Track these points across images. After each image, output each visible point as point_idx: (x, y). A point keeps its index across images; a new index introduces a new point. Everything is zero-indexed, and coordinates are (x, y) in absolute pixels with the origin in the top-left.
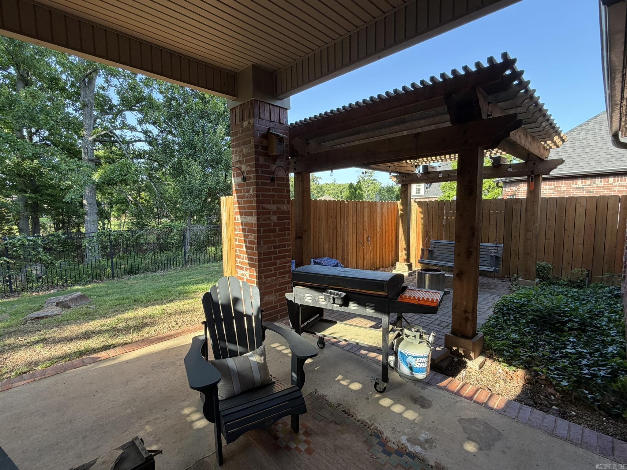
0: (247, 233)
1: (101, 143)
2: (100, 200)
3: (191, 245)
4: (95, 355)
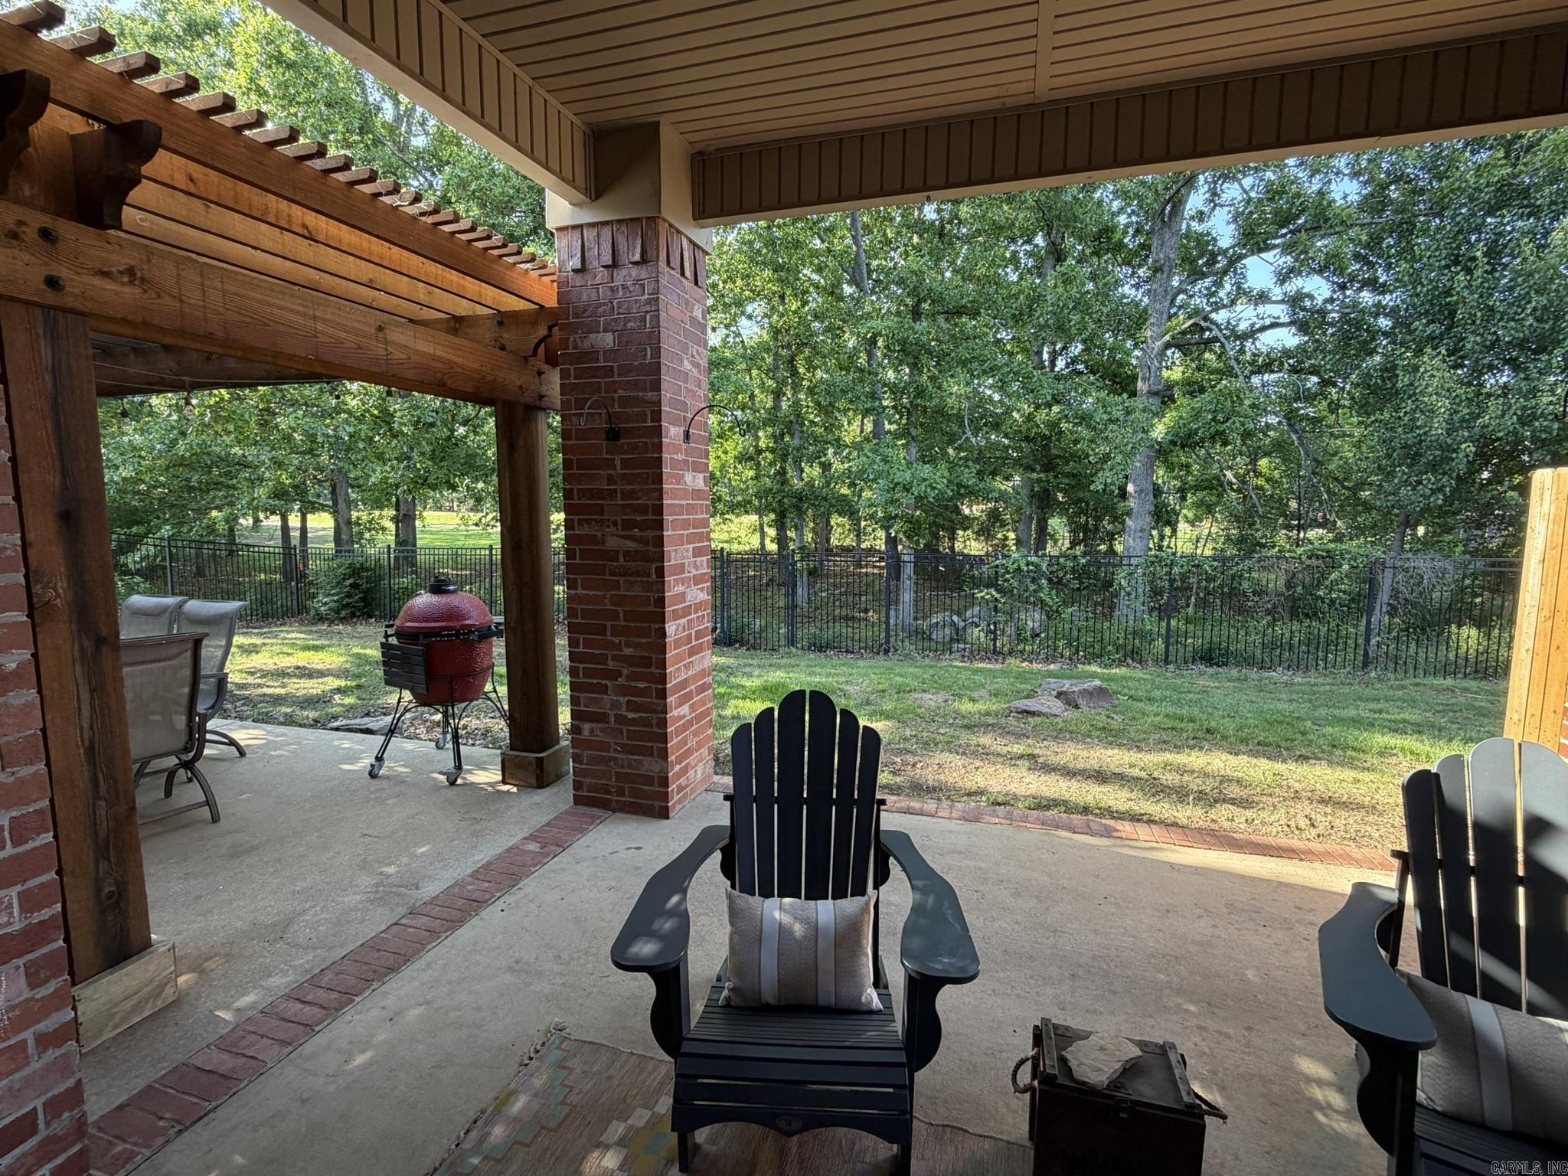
1: (1180, 350)
2: (1160, 481)
3: (1393, 612)
4: (1111, 822)
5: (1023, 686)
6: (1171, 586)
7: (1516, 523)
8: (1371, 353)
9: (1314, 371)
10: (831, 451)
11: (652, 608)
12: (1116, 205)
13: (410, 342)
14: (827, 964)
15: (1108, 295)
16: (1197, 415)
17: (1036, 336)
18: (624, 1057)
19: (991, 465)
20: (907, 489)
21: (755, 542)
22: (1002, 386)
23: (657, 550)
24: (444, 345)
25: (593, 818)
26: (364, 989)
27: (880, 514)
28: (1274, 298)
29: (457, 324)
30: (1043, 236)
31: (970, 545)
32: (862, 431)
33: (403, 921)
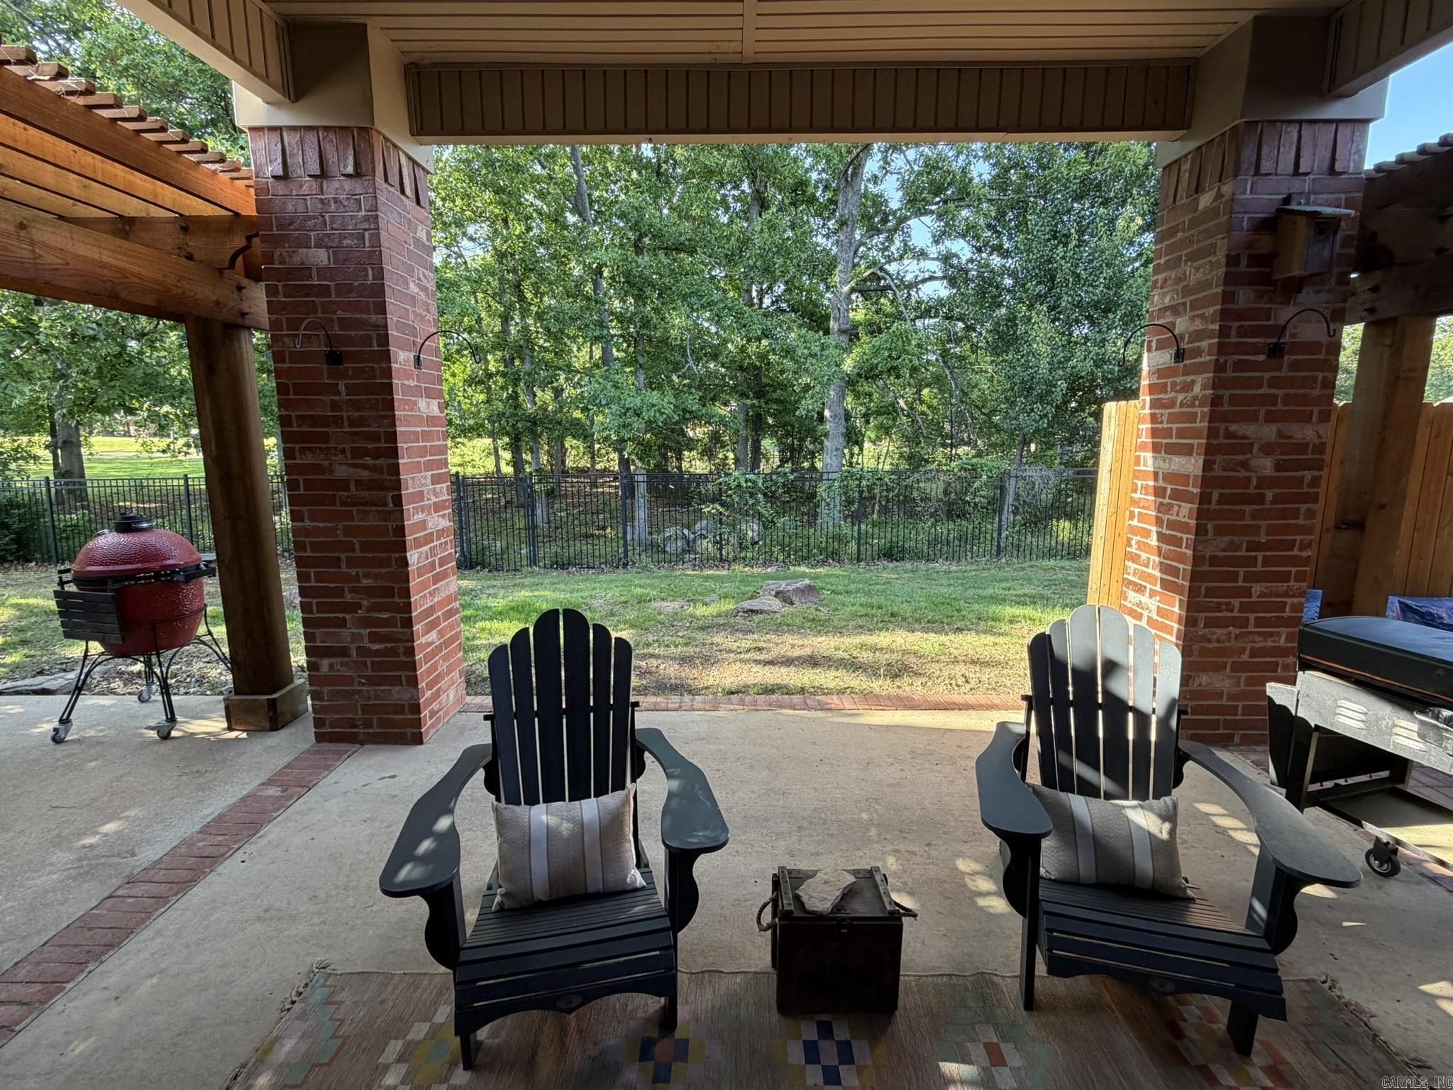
0: (1167, 501)
1: (862, 295)
2: (849, 406)
3: (1015, 513)
4: (822, 698)
5: (748, 588)
6: (860, 496)
7: (1093, 441)
8: (1000, 305)
9: (961, 318)
10: (562, 377)
11: (391, 538)
12: (809, 161)
13: (68, 246)
14: (594, 855)
15: (805, 243)
16: (877, 351)
17: (746, 275)
18: (396, 979)
19: (711, 392)
20: (638, 414)
21: (490, 465)
22: (718, 320)
23: (394, 478)
24: (111, 250)
25: (340, 754)
26: (77, 974)
27: (614, 437)
28: (931, 256)
29: (124, 226)
30: (749, 184)
31: (696, 465)
32: (591, 358)
33: (120, 892)
